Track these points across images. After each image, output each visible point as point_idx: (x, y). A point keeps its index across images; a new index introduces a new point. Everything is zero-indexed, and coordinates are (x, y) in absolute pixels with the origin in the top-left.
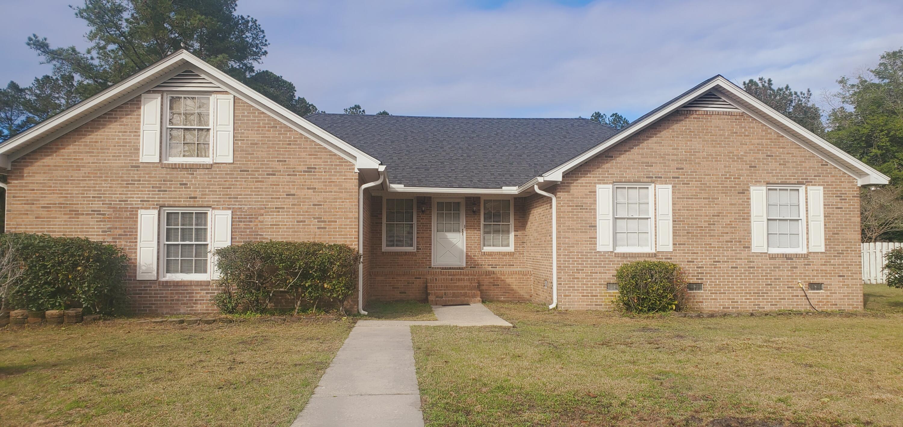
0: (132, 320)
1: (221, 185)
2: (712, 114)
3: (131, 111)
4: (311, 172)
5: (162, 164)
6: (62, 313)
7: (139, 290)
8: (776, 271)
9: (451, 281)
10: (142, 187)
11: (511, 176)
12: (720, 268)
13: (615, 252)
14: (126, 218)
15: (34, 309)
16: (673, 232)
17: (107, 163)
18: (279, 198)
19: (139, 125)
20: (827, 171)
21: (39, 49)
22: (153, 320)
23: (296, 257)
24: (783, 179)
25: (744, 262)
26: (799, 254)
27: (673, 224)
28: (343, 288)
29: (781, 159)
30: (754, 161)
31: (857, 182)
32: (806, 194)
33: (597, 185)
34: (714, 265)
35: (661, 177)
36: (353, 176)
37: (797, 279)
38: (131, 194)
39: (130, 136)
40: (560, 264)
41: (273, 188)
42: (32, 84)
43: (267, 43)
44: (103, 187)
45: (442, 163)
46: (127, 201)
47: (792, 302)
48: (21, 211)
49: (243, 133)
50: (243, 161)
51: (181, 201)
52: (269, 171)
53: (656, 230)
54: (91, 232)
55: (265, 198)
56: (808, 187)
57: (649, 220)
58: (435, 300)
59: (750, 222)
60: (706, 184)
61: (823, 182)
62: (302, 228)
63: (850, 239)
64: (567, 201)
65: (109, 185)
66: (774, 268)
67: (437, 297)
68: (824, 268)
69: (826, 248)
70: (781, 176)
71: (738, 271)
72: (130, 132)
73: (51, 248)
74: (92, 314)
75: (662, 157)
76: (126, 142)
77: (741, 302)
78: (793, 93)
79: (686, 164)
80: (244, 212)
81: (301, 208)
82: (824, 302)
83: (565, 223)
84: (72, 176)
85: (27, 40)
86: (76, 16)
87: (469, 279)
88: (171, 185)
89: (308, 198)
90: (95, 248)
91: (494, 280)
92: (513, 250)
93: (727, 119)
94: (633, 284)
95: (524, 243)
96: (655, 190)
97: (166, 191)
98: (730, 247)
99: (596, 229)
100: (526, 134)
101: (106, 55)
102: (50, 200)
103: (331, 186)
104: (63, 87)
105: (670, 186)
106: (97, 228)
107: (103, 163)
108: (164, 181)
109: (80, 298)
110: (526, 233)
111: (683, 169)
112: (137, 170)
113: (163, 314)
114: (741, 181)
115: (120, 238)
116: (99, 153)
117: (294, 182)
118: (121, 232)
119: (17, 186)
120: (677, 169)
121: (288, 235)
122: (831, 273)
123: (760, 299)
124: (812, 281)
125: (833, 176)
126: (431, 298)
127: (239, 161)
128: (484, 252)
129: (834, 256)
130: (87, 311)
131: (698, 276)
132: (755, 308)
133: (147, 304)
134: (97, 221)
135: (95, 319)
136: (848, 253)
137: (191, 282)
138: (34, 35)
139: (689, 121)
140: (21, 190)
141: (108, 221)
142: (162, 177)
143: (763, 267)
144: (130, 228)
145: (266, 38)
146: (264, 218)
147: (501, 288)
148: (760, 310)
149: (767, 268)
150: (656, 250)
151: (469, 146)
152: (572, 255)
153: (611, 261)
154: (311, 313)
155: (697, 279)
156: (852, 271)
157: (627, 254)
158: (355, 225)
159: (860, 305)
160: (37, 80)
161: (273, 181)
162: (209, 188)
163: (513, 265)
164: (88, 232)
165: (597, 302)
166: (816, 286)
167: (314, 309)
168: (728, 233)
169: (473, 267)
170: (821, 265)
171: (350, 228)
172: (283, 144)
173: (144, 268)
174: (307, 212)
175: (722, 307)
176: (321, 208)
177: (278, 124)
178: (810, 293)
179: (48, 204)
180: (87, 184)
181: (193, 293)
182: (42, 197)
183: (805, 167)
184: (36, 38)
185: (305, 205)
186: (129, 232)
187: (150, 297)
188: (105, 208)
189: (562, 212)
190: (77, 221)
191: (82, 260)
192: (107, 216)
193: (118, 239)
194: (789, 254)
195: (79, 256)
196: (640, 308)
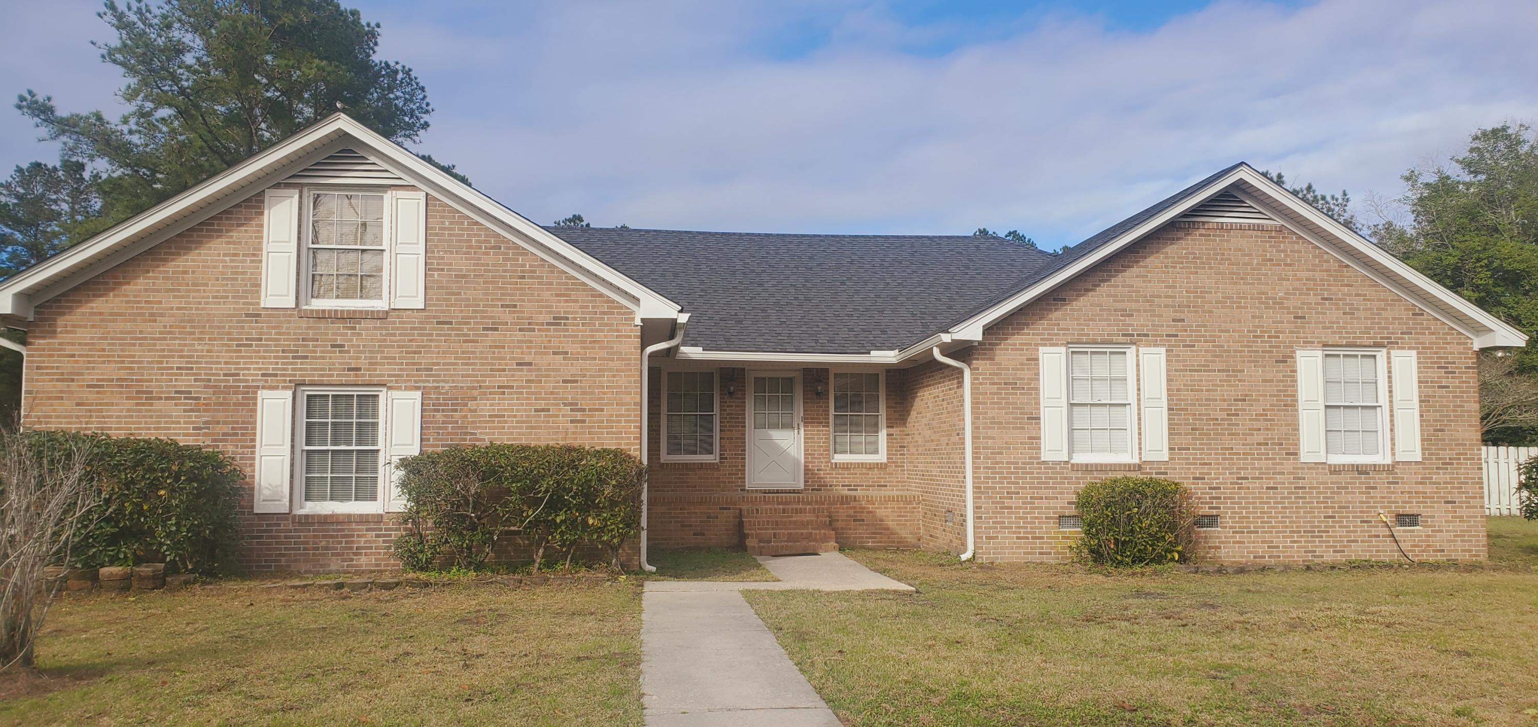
0: (252, 584)
1: (403, 347)
2: (1231, 228)
3: (246, 219)
4: (559, 324)
5: (300, 311)
6: (129, 572)
7: (259, 531)
8: (1341, 493)
9: (784, 513)
10: (265, 351)
11: (884, 332)
12: (1248, 488)
13: (1072, 461)
14: (235, 404)
15: (79, 566)
16: (1169, 429)
17: (203, 309)
18: (504, 370)
19: (260, 243)
20: (1422, 324)
21: (38, 116)
22: (289, 583)
23: (542, 471)
24: (1349, 338)
25: (1289, 478)
26: (1379, 465)
27: (1169, 415)
28: (621, 526)
29: (1346, 305)
30: (1302, 308)
31: (1472, 343)
32: (1389, 363)
33: (1040, 348)
34: (1237, 484)
35: (1147, 335)
36: (631, 331)
37: (1377, 507)
38: (245, 363)
39: (244, 261)
40: (978, 483)
41: (494, 353)
42: (12, 176)
43: (430, 108)
44: (197, 351)
45: (763, 311)
46: (238, 375)
47: (1368, 546)
48: (52, 392)
49: (443, 258)
50: (441, 305)
51: (332, 375)
52: (487, 323)
53: (1139, 424)
54: (174, 429)
55: (479, 370)
56: (1392, 352)
57: (1128, 407)
58: (759, 547)
59: (1297, 411)
60: (1223, 346)
61: (1416, 343)
62: (543, 422)
63: (1463, 440)
64: (990, 374)
65: (206, 347)
66: (1338, 488)
67: (760, 541)
68: (1420, 488)
69: (1423, 454)
70: (1347, 333)
71: (1278, 494)
72: (244, 255)
73: (112, 456)
74: (179, 573)
75: (1148, 301)
76: (237, 273)
77: (1283, 547)
78: (1319, 197)
79: (1188, 312)
80: (443, 394)
81: (543, 388)
82: (1421, 546)
83: (986, 413)
84: (141, 332)
85: (16, 101)
86: (101, 59)
87: (814, 509)
88: (316, 346)
89: (553, 370)
90: (190, 457)
91: (855, 512)
92: (885, 460)
93: (1256, 237)
94: (1108, 516)
95: (904, 447)
96: (1137, 356)
97: (306, 357)
98: (1263, 454)
99: (1039, 424)
100: (900, 263)
101: (152, 127)
102: (102, 374)
103: (593, 348)
104: (65, 181)
105: (1163, 350)
106: (185, 423)
107: (197, 309)
108: (303, 340)
109: (161, 544)
110: (907, 431)
111: (1183, 320)
112: (256, 322)
113: (299, 572)
114: (1281, 342)
115: (226, 441)
116: (188, 291)
117: (531, 342)
118: (227, 429)
119: (44, 350)
120: (1174, 320)
121: (519, 434)
122: (1433, 498)
123: (1315, 542)
124: (1401, 511)
125: (1433, 334)
126: (751, 542)
127: (435, 305)
128: (836, 464)
129: (1437, 468)
130: (173, 569)
131: (1212, 503)
132: (1308, 556)
133: (271, 555)
134: (185, 411)
135: (186, 583)
136: (1461, 464)
137: (349, 516)
138: (30, 92)
139: (1192, 240)
140: (52, 356)
141: (205, 411)
142: (300, 334)
143: (1319, 488)
144: (243, 423)
145: (427, 100)
146: (478, 405)
147: (868, 525)
148: (1317, 560)
149: (1326, 488)
150: (1140, 458)
151: (806, 281)
152: (1000, 468)
153: (1065, 478)
154: (561, 570)
155: (1210, 508)
156: (1468, 493)
157: (1092, 465)
158: (635, 416)
159: (1482, 551)
160: (20, 170)
161: (494, 341)
162: (383, 352)
163: (886, 486)
164: (169, 429)
165: (1042, 548)
166: (1408, 519)
167: (568, 563)
168: (1260, 430)
169: (817, 490)
170: (1416, 483)
171: (626, 421)
172: (511, 277)
173: (266, 492)
174: (552, 393)
175: (1252, 556)
176: (576, 388)
177: (503, 242)
178: (1399, 530)
179: (98, 380)
180: (168, 345)
181: (353, 536)
182: (88, 368)
183: (1386, 319)
184: (33, 96)
185: (550, 382)
186: (241, 428)
187: (277, 543)
188: (198, 387)
189: (981, 394)
190: (150, 411)
191: (168, 477)
192: (202, 401)
193: (221, 440)
194: (1362, 465)
195: (163, 470)
196: (1119, 558)
